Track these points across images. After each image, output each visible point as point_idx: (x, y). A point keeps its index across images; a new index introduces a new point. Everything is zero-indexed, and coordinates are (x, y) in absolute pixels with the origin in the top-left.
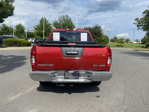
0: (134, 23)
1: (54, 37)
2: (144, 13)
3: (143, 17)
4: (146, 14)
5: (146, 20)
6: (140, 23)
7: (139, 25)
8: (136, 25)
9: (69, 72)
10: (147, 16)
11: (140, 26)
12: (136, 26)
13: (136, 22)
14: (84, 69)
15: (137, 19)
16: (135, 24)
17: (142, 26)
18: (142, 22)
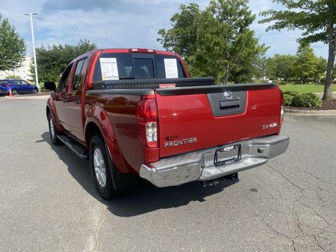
0: (158, 40)
1: (103, 71)
2: (173, 19)
3: (172, 27)
4: (176, 22)
5: (177, 35)
6: (168, 41)
7: (168, 43)
8: (161, 43)
9: (225, 149)
10: (179, 25)
11: (170, 45)
12: (162, 45)
13: (160, 36)
14: (248, 138)
15: (162, 32)
16: (160, 41)
17: (172, 45)
18: (172, 38)
